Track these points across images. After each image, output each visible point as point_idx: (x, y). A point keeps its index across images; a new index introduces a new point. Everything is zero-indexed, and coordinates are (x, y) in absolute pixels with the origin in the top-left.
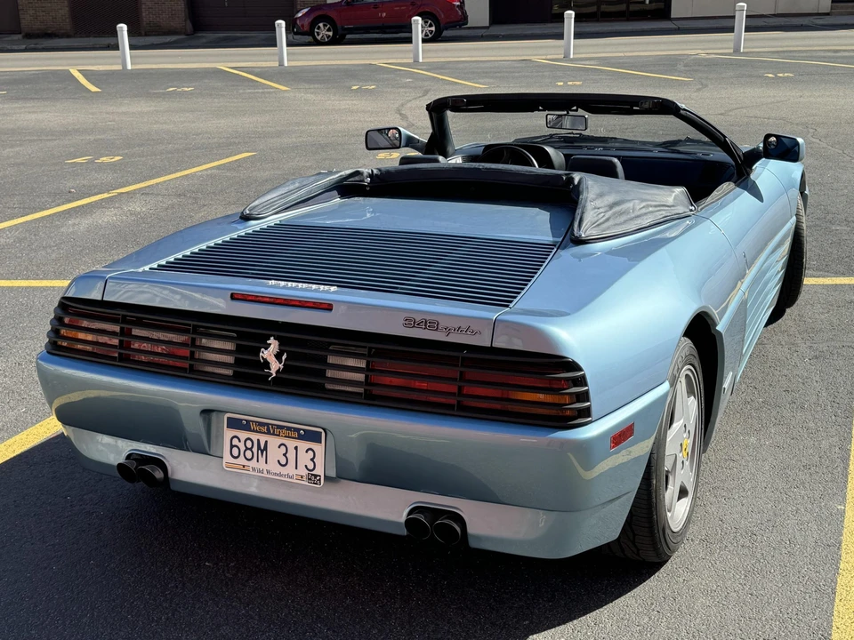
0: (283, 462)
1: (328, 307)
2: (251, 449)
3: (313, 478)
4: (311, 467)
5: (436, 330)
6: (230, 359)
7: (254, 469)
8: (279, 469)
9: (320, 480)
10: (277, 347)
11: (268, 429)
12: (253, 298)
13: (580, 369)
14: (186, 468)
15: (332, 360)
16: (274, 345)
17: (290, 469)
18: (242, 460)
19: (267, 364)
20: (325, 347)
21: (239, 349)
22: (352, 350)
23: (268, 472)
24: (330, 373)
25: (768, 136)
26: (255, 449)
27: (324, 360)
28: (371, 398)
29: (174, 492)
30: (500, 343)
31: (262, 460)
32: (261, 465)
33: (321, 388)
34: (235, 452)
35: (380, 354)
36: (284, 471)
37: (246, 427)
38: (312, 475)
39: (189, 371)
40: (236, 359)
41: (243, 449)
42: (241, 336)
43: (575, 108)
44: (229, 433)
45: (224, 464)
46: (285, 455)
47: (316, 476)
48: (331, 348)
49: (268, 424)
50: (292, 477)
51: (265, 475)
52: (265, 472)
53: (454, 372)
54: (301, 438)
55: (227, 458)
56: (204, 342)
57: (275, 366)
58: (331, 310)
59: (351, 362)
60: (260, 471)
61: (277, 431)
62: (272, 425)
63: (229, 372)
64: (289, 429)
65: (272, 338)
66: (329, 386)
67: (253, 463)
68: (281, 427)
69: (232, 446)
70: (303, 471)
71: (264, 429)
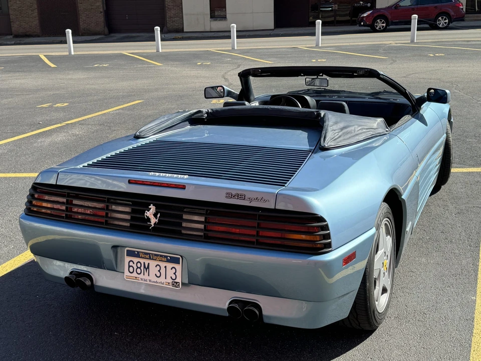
0: (158, 275)
1: (182, 187)
2: (140, 268)
3: (175, 284)
4: (174, 277)
5: (244, 199)
6: (128, 217)
7: (142, 279)
8: (156, 279)
9: (179, 285)
10: (154, 210)
11: (150, 257)
12: (141, 183)
13: (325, 221)
14: (103, 279)
15: (185, 217)
16: (153, 208)
17: (162, 279)
18: (135, 274)
20: (181, 210)
21: (133, 211)
22: (197, 211)
23: (150, 281)
24: (184, 224)
25: (429, 89)
26: (142, 268)
27: (181, 217)
28: (207, 238)
29: (97, 292)
30: (280, 206)
31: (146, 274)
32: (146, 277)
33: (180, 233)
34: (131, 269)
35: (213, 213)
36: (159, 280)
37: (137, 255)
38: (175, 282)
39: (104, 224)
40: (132, 217)
41: (135, 268)
42: (134, 204)
43: (321, 74)
44: (127, 259)
45: (125, 276)
46: (159, 271)
47: (177, 283)
48: (185, 210)
49: (149, 254)
50: (163, 284)
51: (148, 282)
52: (148, 281)
53: (254, 223)
54: (168, 261)
55: (127, 273)
56: (114, 207)
57: (153, 221)
58: (185, 189)
59: (196, 218)
60: (145, 280)
61: (155, 258)
62: (152, 254)
63: (128, 224)
64: (161, 256)
65: (152, 205)
66: (184, 232)
67: (141, 276)
68: (157, 255)
69: (129, 266)
70: (170, 281)
71: (148, 256)
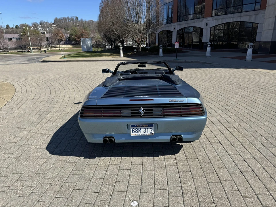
0: (145, 132)
2: (137, 131)
4: (151, 131)
7: (138, 134)
8: (144, 133)
11: (141, 126)
13: (202, 105)
18: (135, 133)
19: (140, 113)
21: (132, 110)
23: (141, 134)
26: (138, 130)
30: (189, 102)
31: (140, 132)
32: (140, 133)
34: (133, 132)
36: (145, 134)
37: (136, 126)
39: (121, 117)
40: (131, 113)
41: (135, 131)
44: (132, 128)
45: (131, 135)
46: (145, 130)
47: (152, 133)
49: (141, 125)
50: (147, 134)
54: (149, 126)
57: (143, 113)
58: (153, 100)
63: (130, 116)
64: (146, 125)
65: (141, 107)
66: (154, 115)
67: (138, 133)
68: (144, 125)
69: (133, 131)
70: (150, 133)
71: (140, 126)
